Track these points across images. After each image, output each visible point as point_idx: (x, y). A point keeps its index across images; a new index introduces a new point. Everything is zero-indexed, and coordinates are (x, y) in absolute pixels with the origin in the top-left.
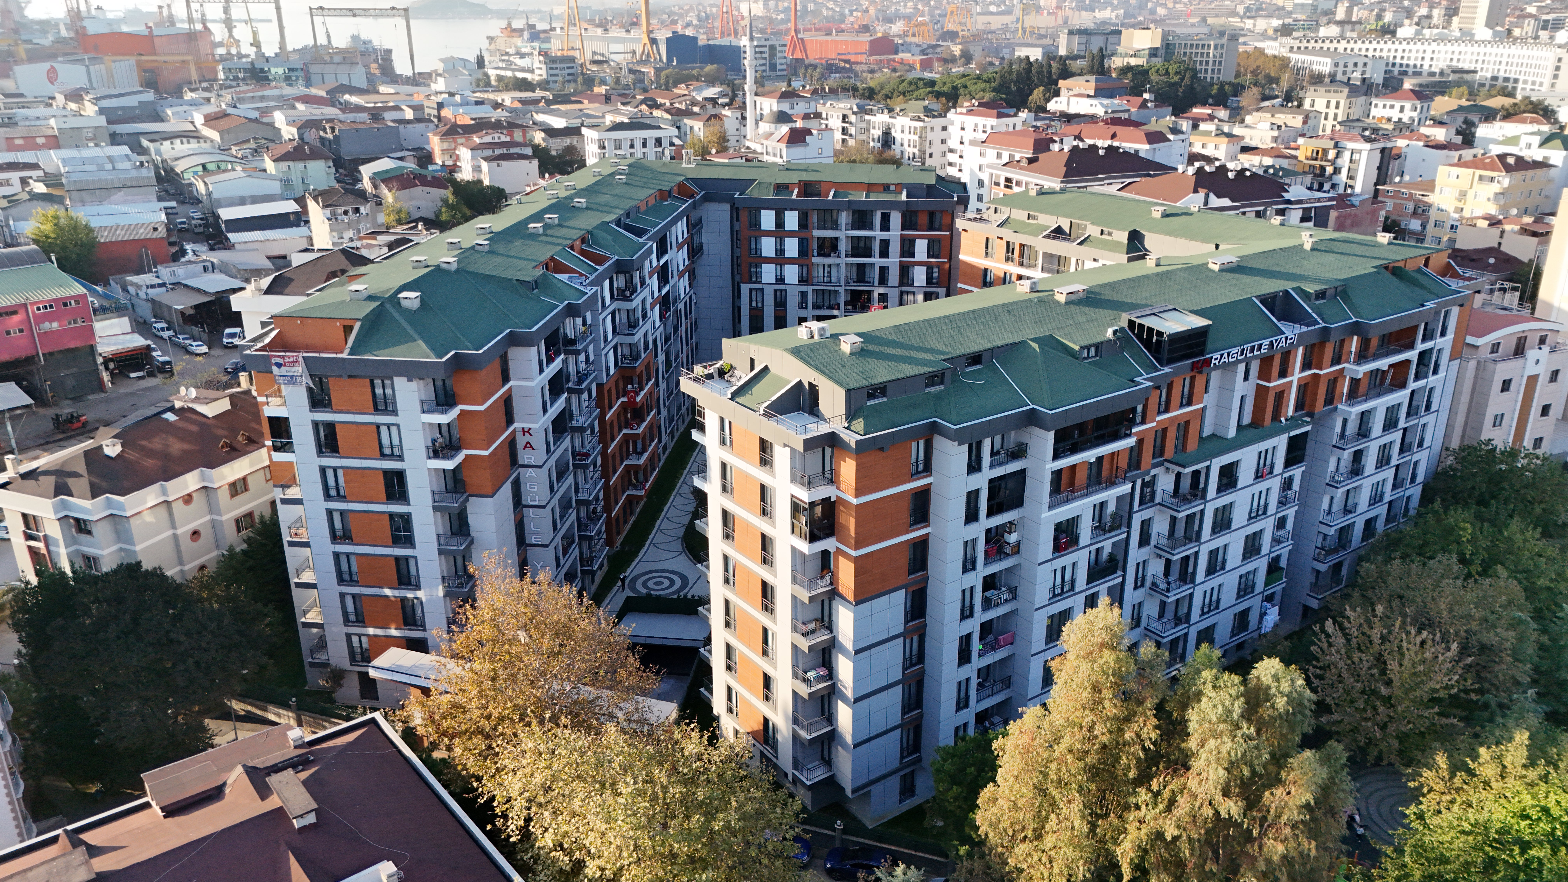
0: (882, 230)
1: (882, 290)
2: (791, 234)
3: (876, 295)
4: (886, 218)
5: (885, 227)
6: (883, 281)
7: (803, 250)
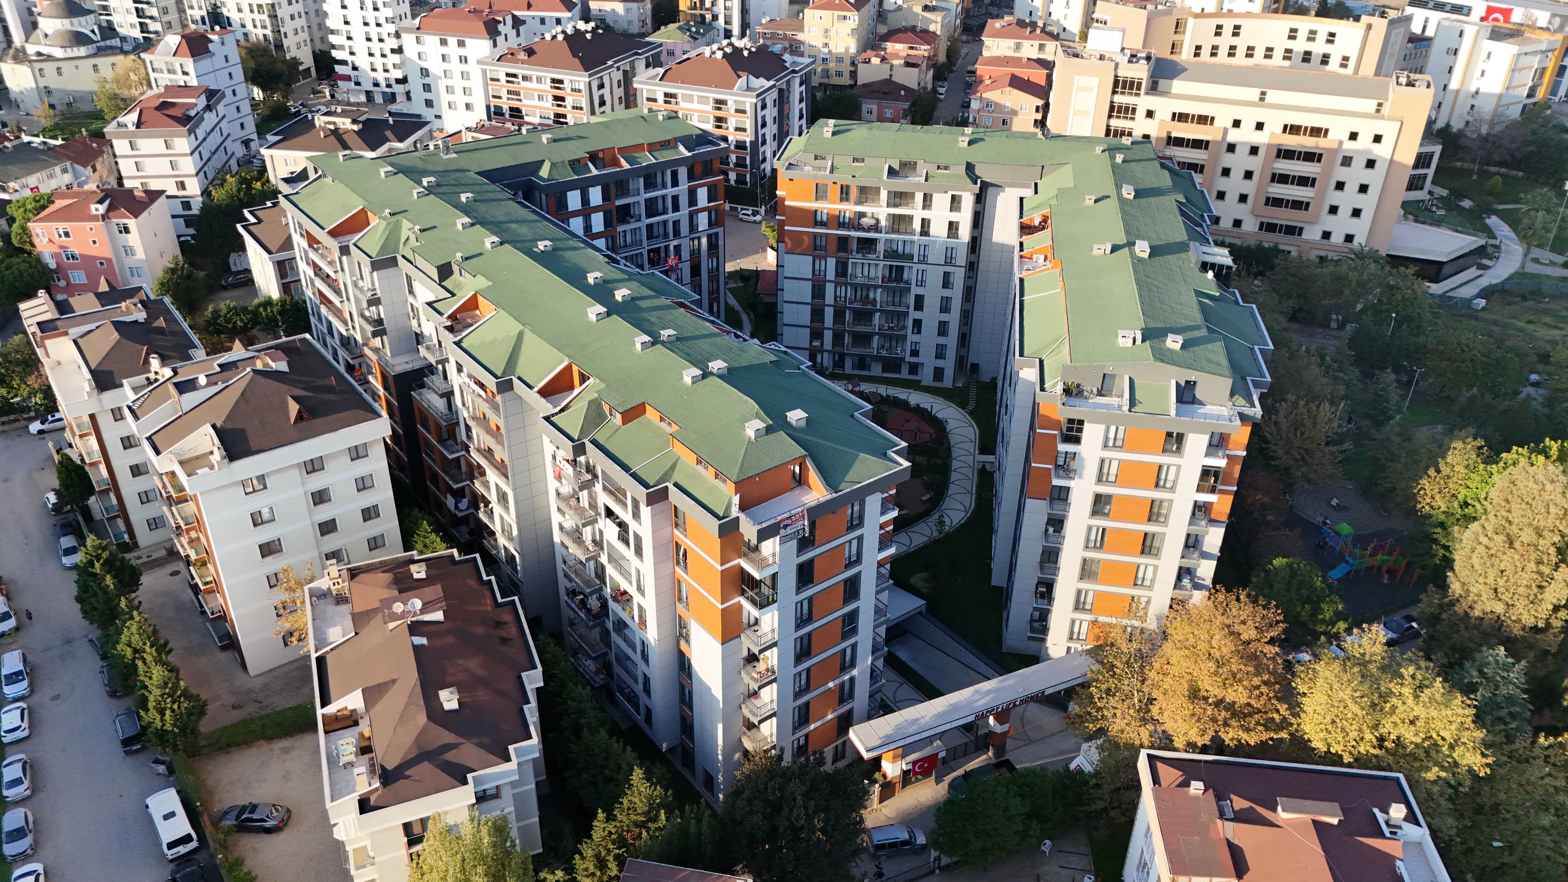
0: (673, 187)
1: (675, 243)
2: (597, 209)
3: (672, 248)
4: (674, 175)
5: (675, 183)
6: (677, 234)
7: (607, 223)
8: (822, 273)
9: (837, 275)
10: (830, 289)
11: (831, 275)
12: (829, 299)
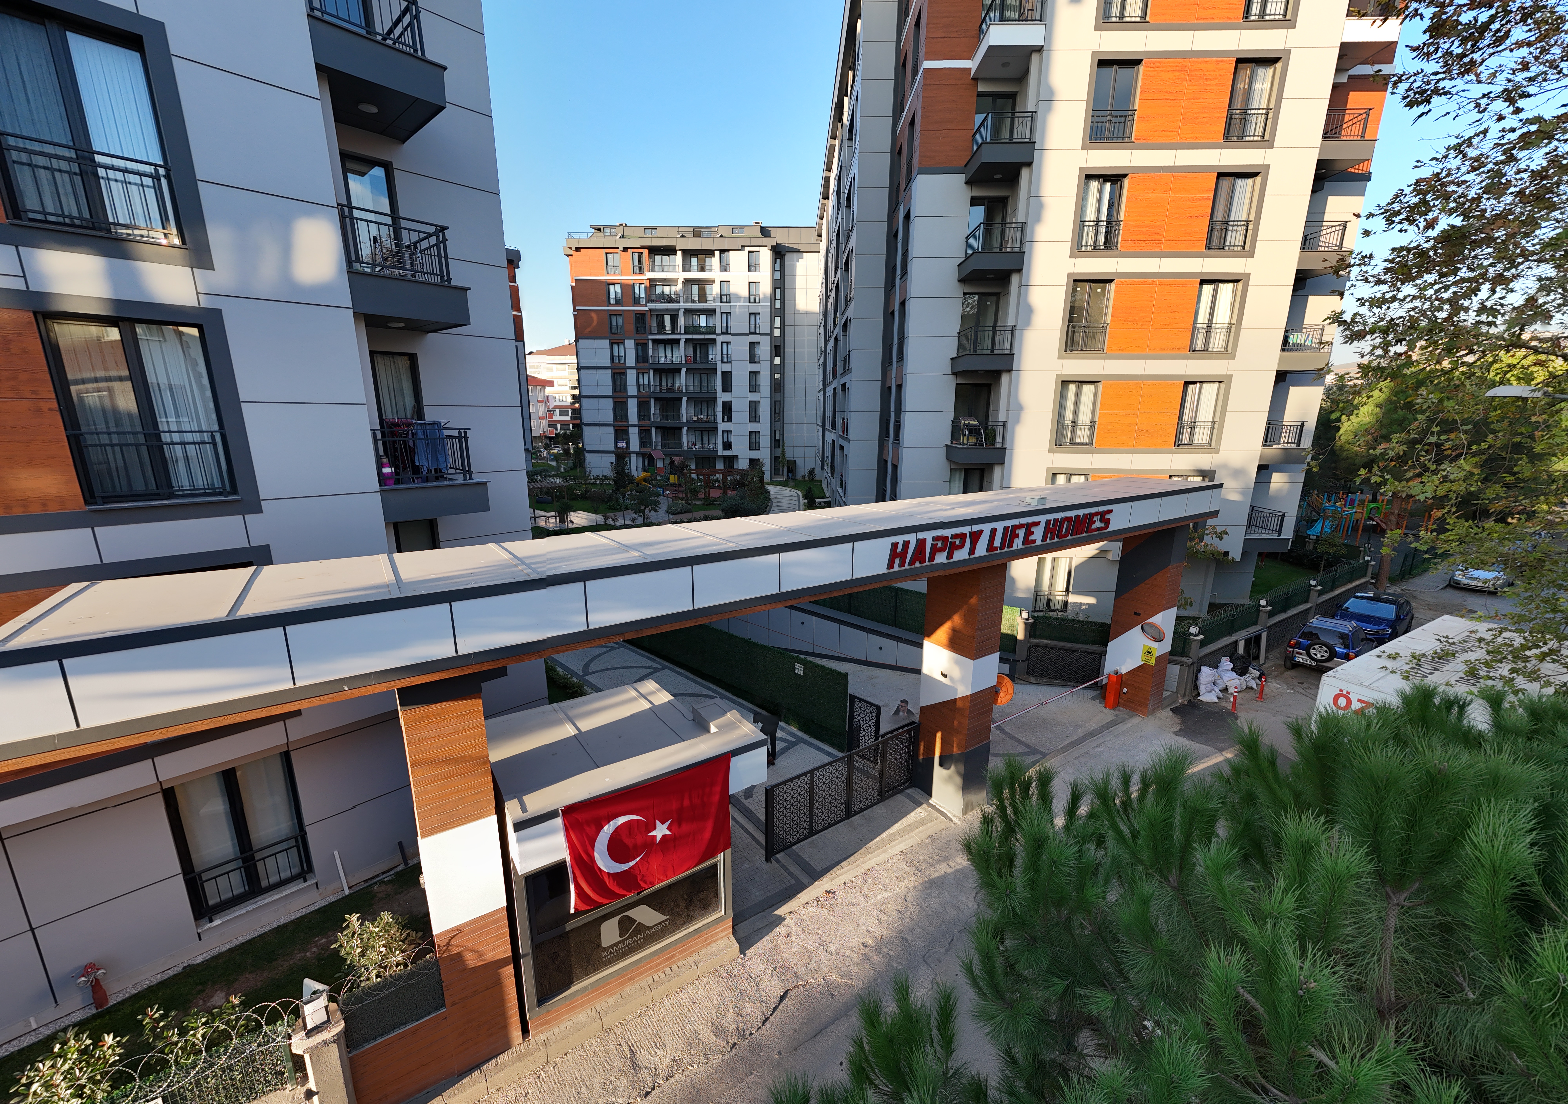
8: (622, 361)
9: (637, 361)
10: (631, 376)
11: (631, 360)
12: (632, 390)
